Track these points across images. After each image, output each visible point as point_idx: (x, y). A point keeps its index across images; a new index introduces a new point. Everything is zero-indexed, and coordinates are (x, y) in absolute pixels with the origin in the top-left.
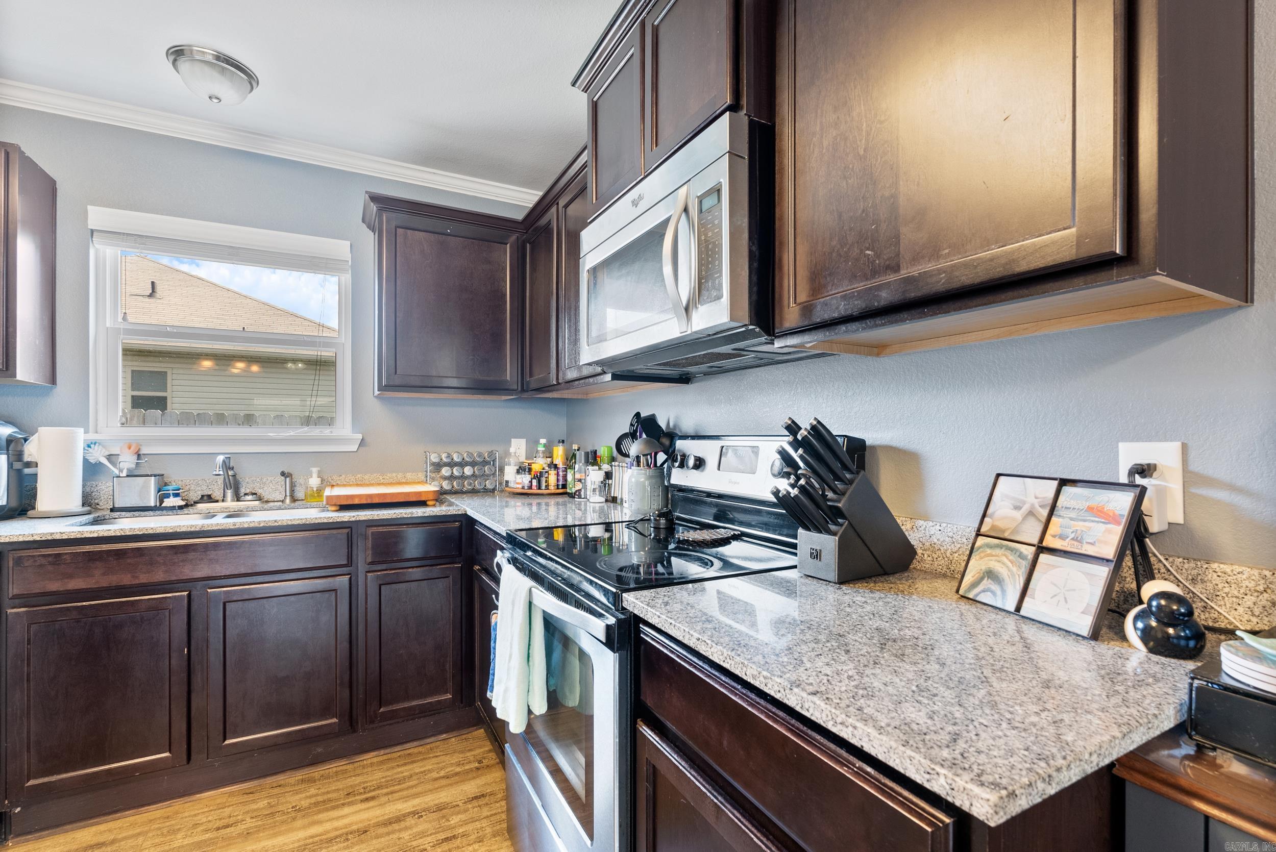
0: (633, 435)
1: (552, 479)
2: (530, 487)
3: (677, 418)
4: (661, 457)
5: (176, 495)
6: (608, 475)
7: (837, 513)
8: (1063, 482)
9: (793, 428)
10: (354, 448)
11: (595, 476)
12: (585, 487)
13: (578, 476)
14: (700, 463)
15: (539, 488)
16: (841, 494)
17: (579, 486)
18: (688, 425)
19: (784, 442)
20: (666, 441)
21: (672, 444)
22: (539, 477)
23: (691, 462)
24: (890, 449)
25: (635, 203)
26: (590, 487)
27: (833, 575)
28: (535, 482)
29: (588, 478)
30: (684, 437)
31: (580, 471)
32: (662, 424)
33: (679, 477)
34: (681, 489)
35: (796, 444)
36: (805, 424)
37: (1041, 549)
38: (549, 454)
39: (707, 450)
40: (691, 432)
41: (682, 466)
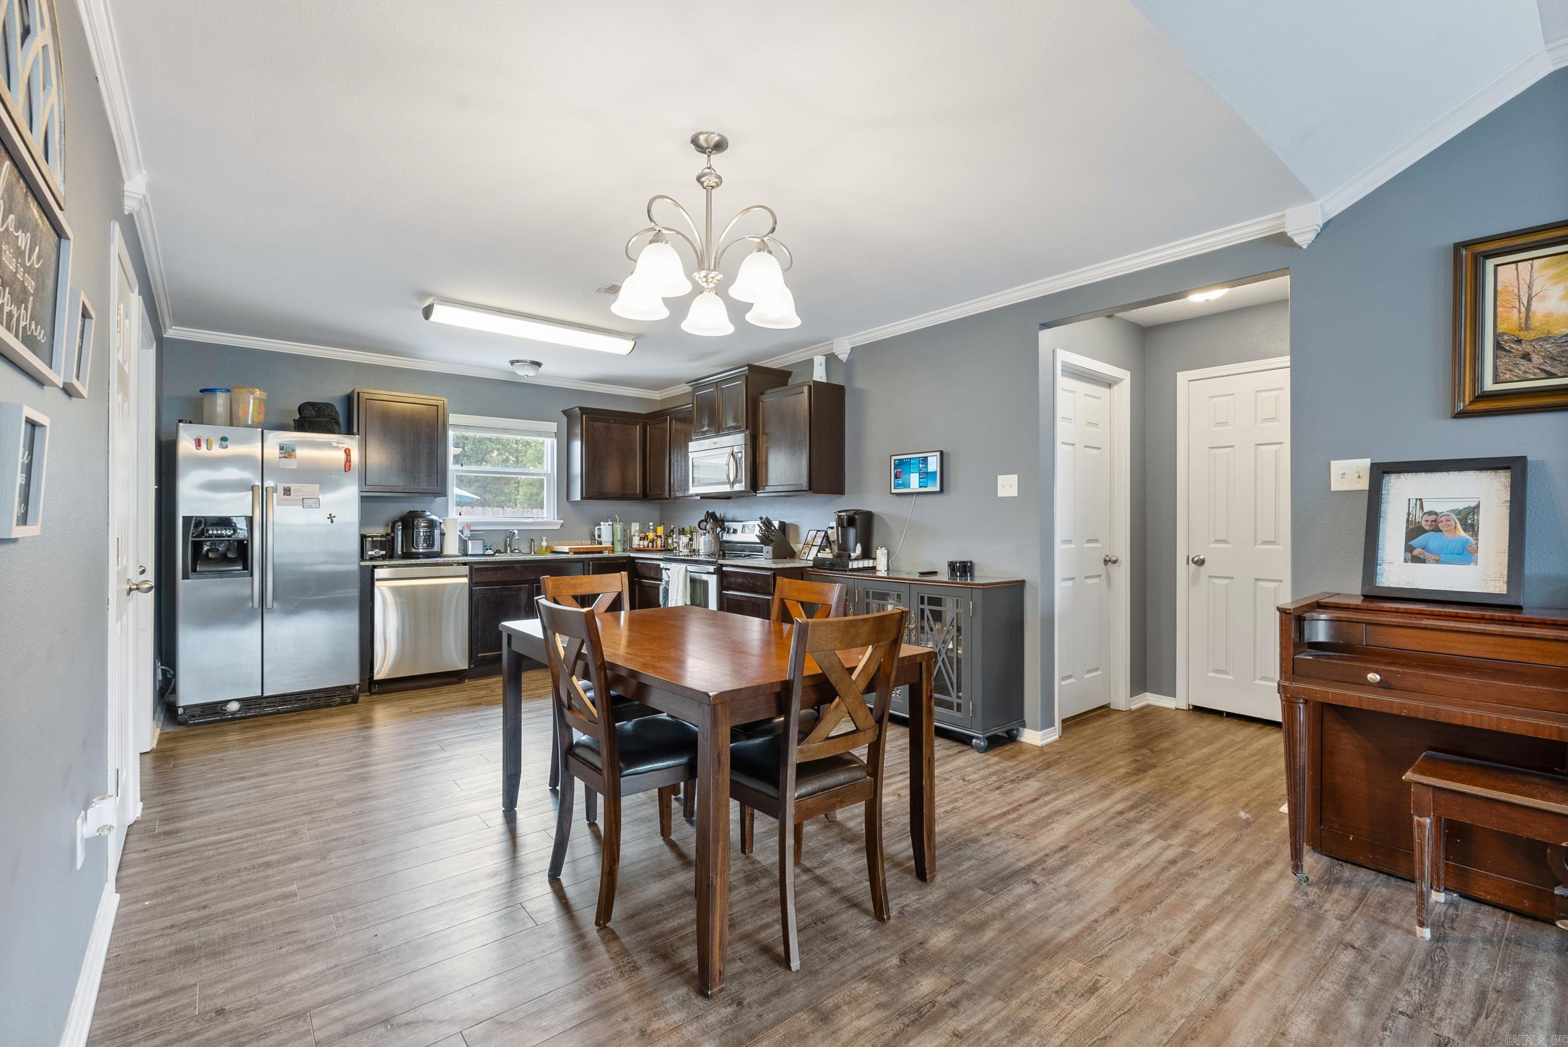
0: (706, 520)
1: (659, 543)
2: (648, 547)
3: (724, 513)
4: (719, 529)
5: (491, 549)
6: (691, 539)
7: (772, 541)
8: (818, 531)
9: (761, 518)
10: (558, 527)
11: (684, 539)
12: (679, 546)
13: (675, 540)
14: (735, 531)
15: (653, 547)
16: (773, 536)
17: (675, 545)
18: (729, 516)
19: (759, 522)
20: (721, 523)
21: (723, 524)
22: (652, 541)
23: (732, 531)
24: (792, 524)
25: (715, 443)
26: (681, 544)
27: (771, 557)
28: (650, 545)
29: (681, 542)
30: (728, 521)
31: (676, 538)
32: (718, 516)
33: (726, 537)
34: (728, 542)
35: (762, 523)
36: (764, 517)
37: (812, 545)
38: (655, 531)
39: (738, 526)
40: (731, 519)
41: (728, 532)
